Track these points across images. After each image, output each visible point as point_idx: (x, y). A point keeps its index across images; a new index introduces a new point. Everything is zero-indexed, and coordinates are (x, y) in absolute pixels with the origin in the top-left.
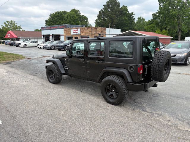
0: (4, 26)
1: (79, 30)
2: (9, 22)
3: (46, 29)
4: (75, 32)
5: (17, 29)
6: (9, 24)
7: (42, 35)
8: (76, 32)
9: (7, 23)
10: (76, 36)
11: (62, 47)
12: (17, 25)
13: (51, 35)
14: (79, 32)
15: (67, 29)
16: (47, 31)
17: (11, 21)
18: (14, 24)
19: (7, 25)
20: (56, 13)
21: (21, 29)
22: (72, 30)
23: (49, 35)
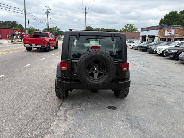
0: (125, 28)
1: (173, 30)
2: (129, 25)
3: (144, 30)
4: (169, 33)
5: (134, 31)
6: (129, 27)
7: (141, 36)
8: (171, 32)
9: (127, 26)
10: (169, 38)
11: (145, 47)
12: (134, 28)
13: (147, 36)
14: (173, 33)
15: (162, 30)
16: (144, 32)
17: (131, 24)
18: (133, 27)
19: (126, 28)
20: (170, 14)
21: (138, 31)
22: (166, 31)
23: (146, 36)
